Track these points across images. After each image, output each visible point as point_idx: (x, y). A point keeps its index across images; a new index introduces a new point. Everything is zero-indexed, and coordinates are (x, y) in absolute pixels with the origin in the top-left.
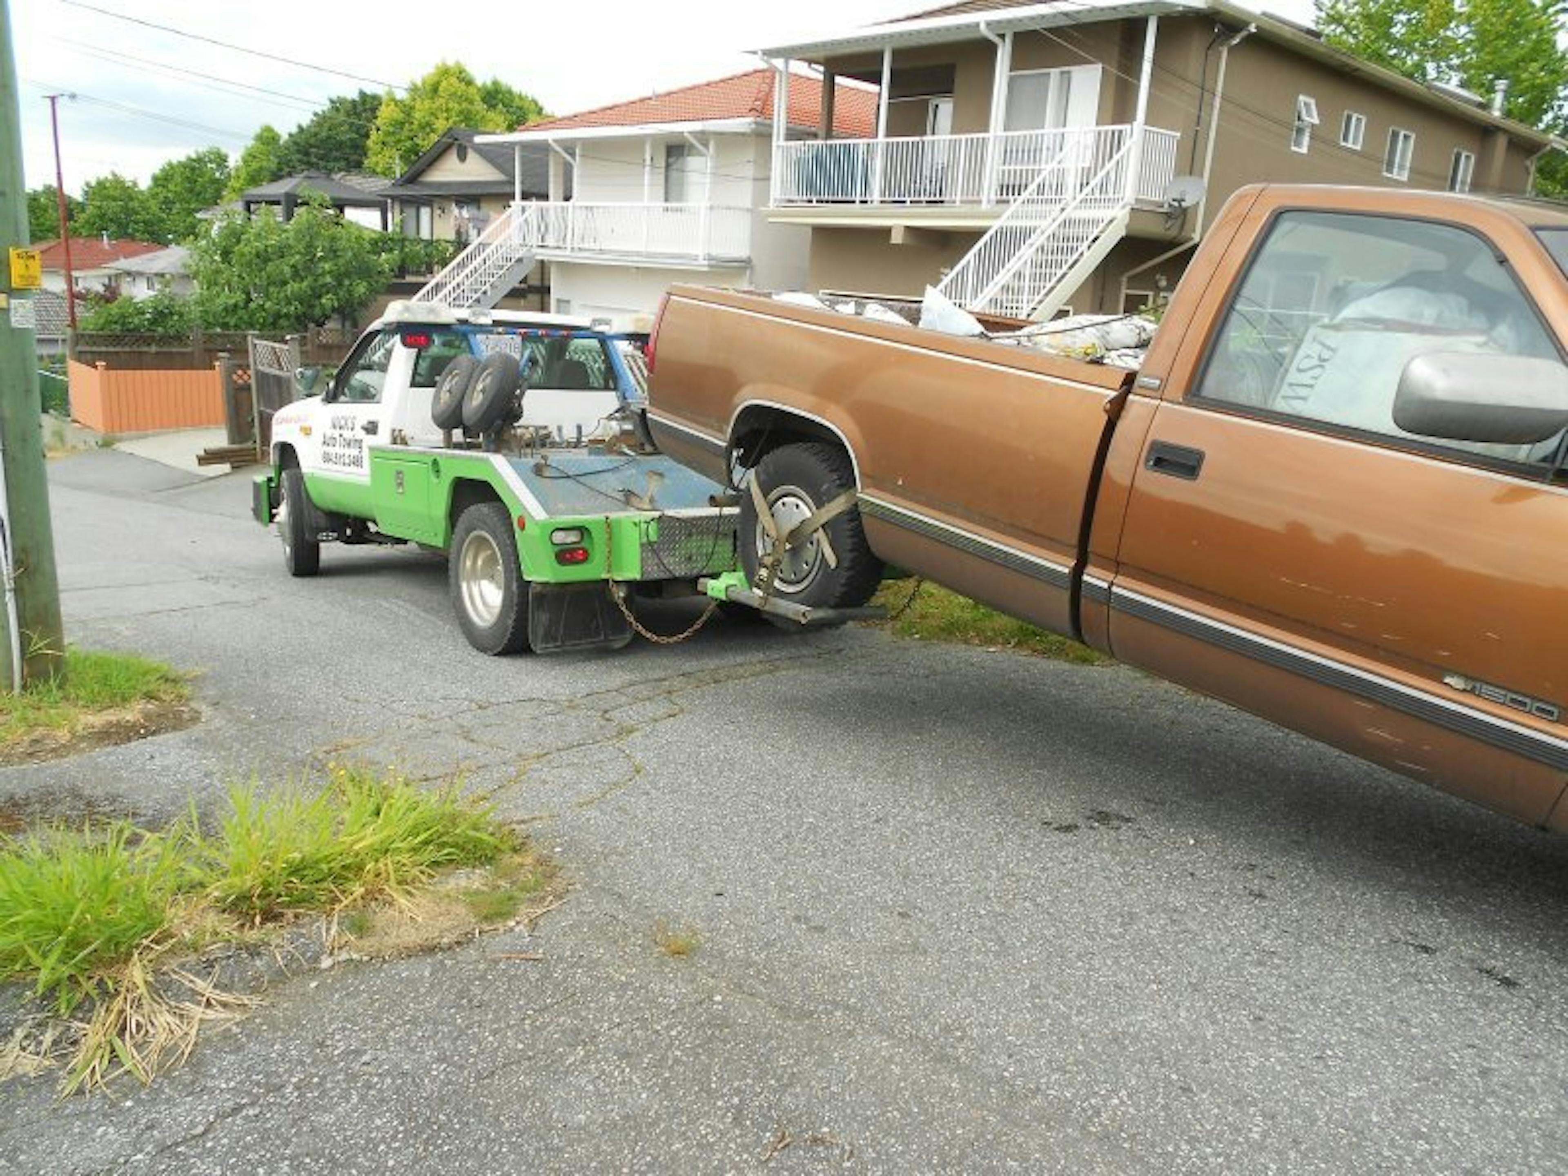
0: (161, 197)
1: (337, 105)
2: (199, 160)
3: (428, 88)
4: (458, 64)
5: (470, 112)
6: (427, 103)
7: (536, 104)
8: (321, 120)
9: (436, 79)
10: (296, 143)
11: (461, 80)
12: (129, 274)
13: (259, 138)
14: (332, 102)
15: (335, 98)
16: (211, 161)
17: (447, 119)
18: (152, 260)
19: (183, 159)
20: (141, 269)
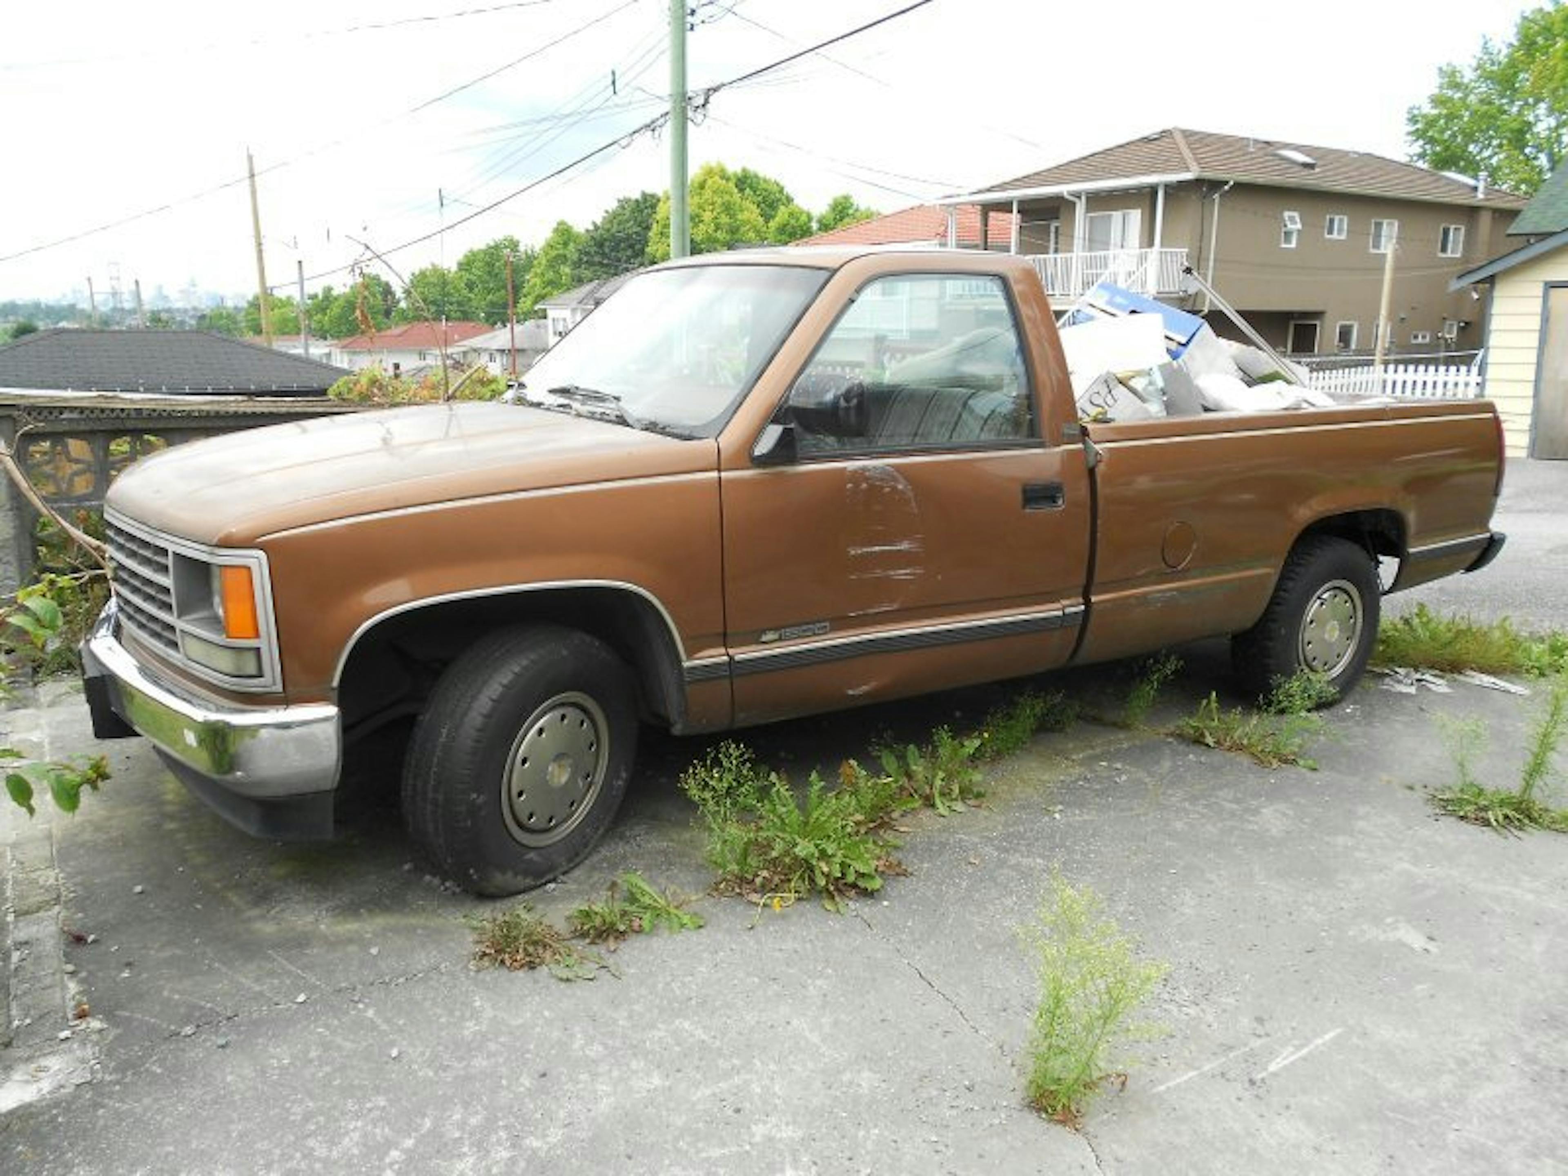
0: (465, 279)
1: (623, 203)
2: (497, 247)
3: (696, 185)
4: (719, 164)
5: (729, 202)
6: (696, 199)
7: (778, 185)
8: (613, 217)
9: (702, 178)
10: (593, 238)
11: (722, 178)
12: (475, 350)
13: (556, 230)
14: (619, 201)
15: (621, 198)
16: (506, 247)
17: (712, 211)
18: (491, 338)
19: (483, 246)
20: (485, 346)
